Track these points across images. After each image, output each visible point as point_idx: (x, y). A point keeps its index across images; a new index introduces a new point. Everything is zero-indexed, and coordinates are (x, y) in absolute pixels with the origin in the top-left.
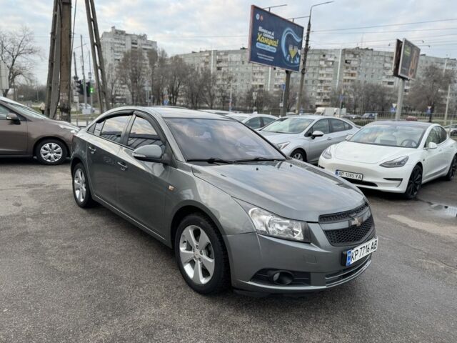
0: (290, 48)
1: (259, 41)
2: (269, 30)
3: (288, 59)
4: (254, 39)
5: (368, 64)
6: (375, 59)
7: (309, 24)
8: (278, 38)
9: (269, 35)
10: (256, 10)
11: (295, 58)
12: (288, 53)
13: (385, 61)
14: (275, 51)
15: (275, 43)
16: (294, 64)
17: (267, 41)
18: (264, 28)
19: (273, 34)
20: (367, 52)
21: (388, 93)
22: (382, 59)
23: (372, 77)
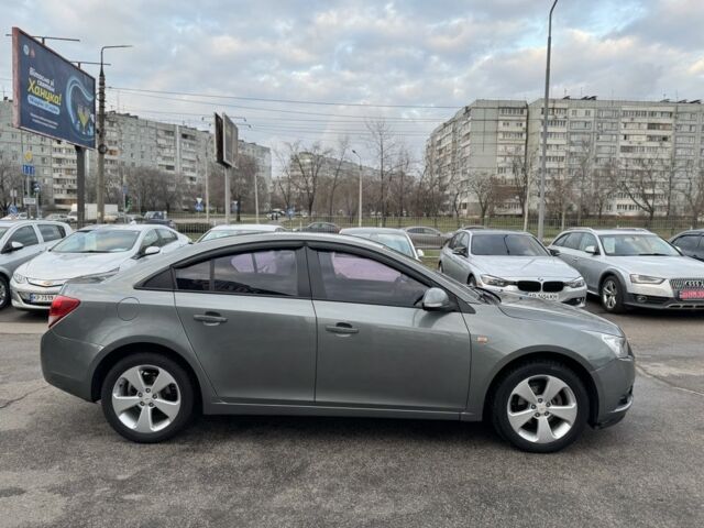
0: (80, 111)
1: (31, 93)
2: (46, 77)
3: (78, 126)
4: (23, 88)
5: (133, 138)
6: (142, 131)
7: (102, 75)
8: (60, 91)
9: (46, 84)
10: (21, 36)
11: (87, 129)
12: (78, 118)
13: (158, 136)
14: (58, 113)
15: (57, 100)
16: (87, 136)
17: (43, 94)
18: (36, 71)
19: (52, 84)
20: (129, 120)
21: (171, 181)
22: (153, 132)
23: (142, 157)
